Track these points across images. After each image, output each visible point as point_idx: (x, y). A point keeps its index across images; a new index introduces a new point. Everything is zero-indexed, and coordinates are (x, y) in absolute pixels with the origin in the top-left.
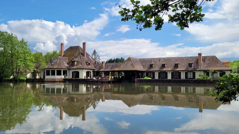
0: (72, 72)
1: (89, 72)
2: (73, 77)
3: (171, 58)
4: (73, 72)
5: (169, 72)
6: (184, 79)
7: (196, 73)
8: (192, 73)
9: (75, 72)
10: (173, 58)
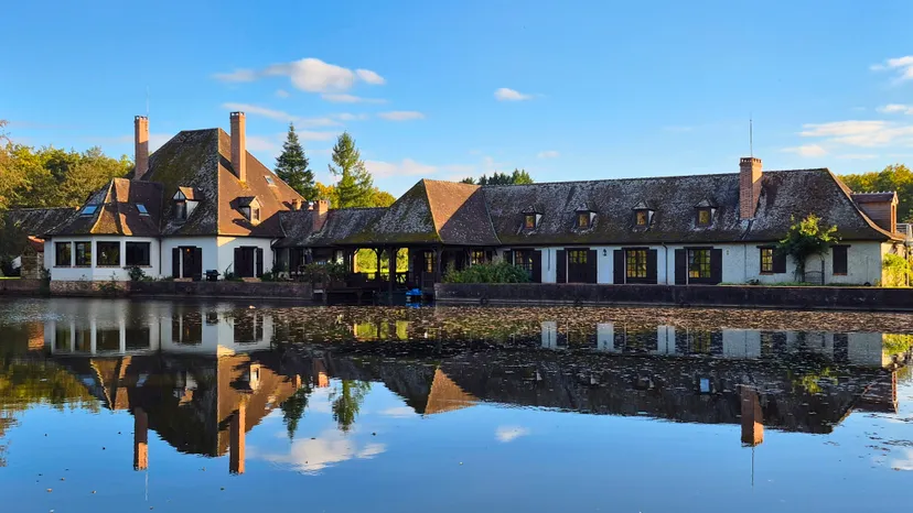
0: (174, 249)
1: (252, 248)
2: (176, 273)
3: (621, 181)
4: (175, 252)
5: (603, 248)
6: (672, 281)
7: (724, 253)
8: (708, 253)
9: (184, 248)
10: (632, 180)
